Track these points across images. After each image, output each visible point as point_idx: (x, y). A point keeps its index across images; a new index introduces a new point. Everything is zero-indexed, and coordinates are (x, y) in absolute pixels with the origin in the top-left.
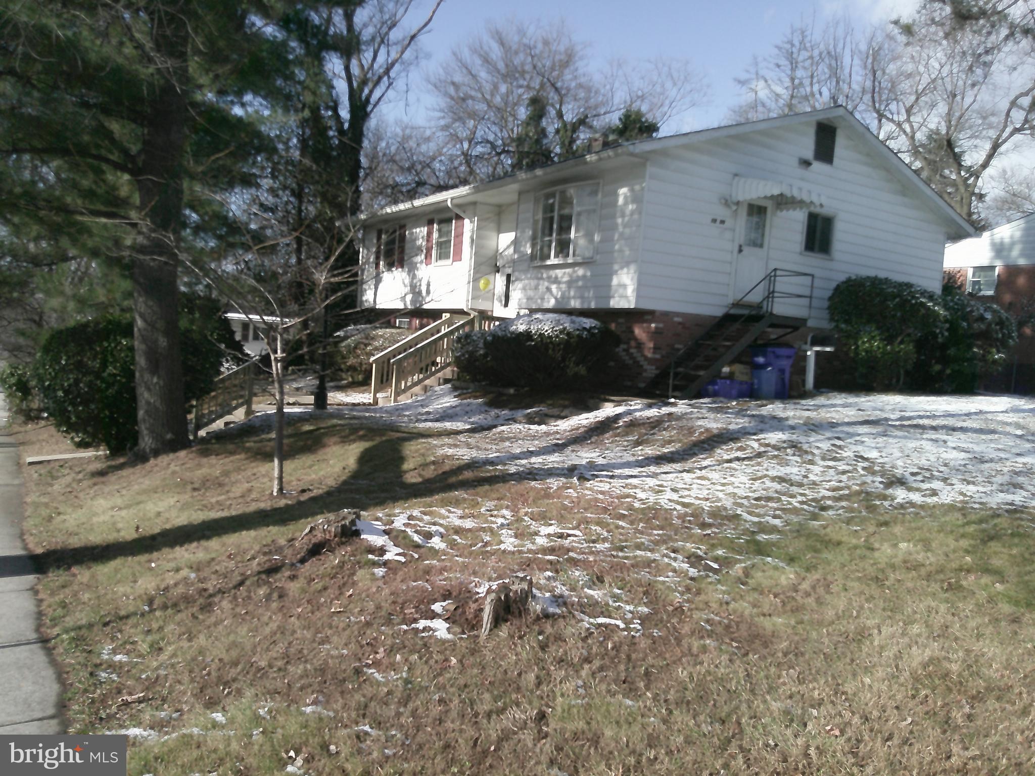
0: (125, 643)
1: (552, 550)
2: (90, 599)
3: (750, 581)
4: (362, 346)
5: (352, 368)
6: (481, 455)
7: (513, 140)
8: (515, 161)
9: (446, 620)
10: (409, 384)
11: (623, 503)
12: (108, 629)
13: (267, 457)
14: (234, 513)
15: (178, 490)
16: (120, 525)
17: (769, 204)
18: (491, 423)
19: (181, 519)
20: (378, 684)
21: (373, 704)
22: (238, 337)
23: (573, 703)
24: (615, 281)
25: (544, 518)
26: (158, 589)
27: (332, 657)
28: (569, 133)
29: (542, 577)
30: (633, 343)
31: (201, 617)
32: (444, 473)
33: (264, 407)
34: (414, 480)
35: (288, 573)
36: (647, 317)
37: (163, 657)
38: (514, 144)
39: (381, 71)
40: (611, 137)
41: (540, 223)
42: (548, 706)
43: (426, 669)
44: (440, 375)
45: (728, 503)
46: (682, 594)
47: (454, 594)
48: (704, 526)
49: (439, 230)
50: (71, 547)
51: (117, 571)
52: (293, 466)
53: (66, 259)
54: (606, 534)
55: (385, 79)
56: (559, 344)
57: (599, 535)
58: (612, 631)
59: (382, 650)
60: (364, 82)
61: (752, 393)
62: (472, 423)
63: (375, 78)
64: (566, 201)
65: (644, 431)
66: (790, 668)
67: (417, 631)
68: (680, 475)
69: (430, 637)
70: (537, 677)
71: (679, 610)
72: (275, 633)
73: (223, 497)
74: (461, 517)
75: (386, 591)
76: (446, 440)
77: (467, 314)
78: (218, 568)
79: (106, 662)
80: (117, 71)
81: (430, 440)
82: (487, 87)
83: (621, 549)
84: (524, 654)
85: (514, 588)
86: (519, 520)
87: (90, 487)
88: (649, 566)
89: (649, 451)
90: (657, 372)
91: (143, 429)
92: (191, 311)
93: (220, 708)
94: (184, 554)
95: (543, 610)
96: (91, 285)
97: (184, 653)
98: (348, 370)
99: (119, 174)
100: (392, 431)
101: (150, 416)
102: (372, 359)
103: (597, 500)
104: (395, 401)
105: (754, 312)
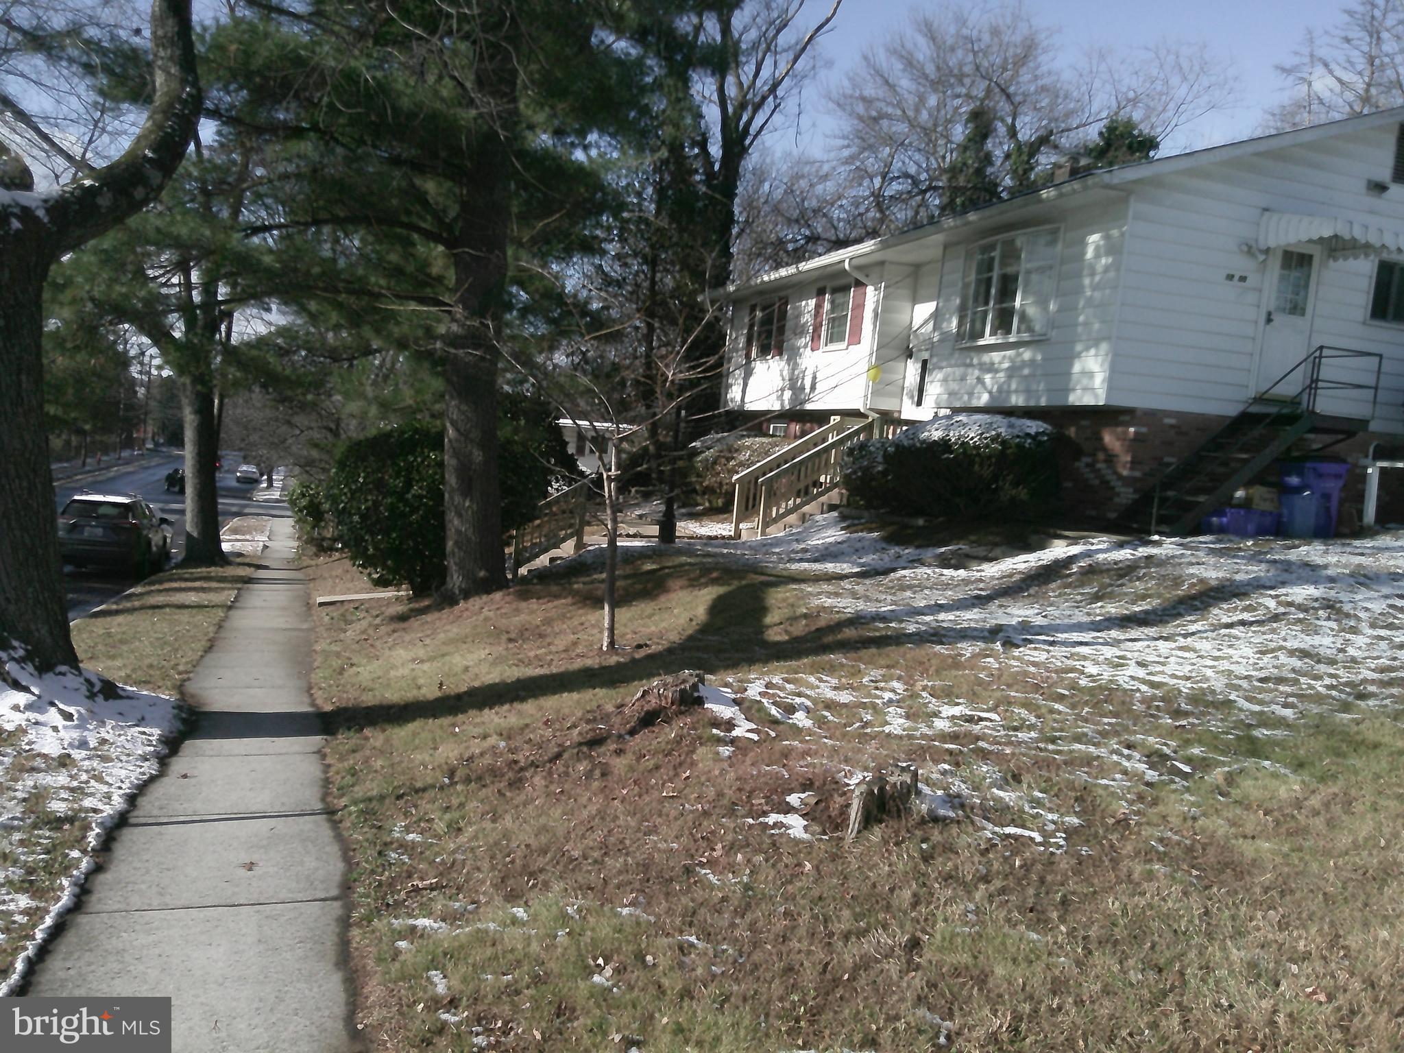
0: (420, 820)
1: (954, 737)
2: (383, 767)
3: (1233, 792)
4: (723, 461)
5: (709, 490)
6: (871, 608)
7: (944, 171)
8: (946, 200)
9: (803, 816)
10: (782, 511)
11: (1063, 679)
12: (401, 803)
13: (597, 603)
14: (555, 671)
15: (491, 640)
16: (421, 681)
17: (1316, 252)
18: (888, 565)
19: (492, 676)
20: (712, 887)
21: (703, 910)
22: (571, 450)
23: (958, 930)
24: (1077, 368)
25: (948, 696)
26: (462, 758)
27: (659, 850)
28: (1025, 158)
29: (932, 770)
30: (1101, 456)
31: (508, 794)
32: (818, 630)
33: (596, 540)
34: (778, 638)
35: (613, 747)
36: (1122, 418)
37: (462, 839)
38: (944, 178)
39: (766, 88)
40: (1083, 162)
41: (973, 286)
42: (924, 931)
43: (772, 873)
44: (823, 499)
45: (1218, 684)
46: (1131, 803)
47: (817, 784)
48: (1177, 714)
49: (832, 302)
50: (364, 705)
51: (415, 735)
52: (629, 615)
53: (368, 352)
54: (1033, 720)
55: (771, 98)
56: (989, 457)
57: (1024, 720)
58: (1023, 845)
59: (719, 846)
60: (742, 106)
61: (1280, 529)
62: (862, 565)
63: (757, 99)
64: (1011, 254)
65: (1107, 581)
66: (1270, 908)
67: (765, 826)
68: (1152, 644)
69: (781, 835)
70: (915, 895)
71: (1123, 823)
72: (594, 819)
73: (543, 650)
74: (835, 688)
75: (731, 775)
76: (825, 587)
77: (865, 416)
78: (532, 736)
79: (398, 840)
80: (434, 116)
81: (803, 586)
82: (911, 100)
83: (1053, 740)
84: (901, 866)
85: (892, 779)
86: (914, 696)
87: (389, 635)
88: (1089, 764)
89: (1112, 609)
90: (1136, 496)
91: (451, 563)
92: (515, 417)
93: (522, 903)
94: (495, 718)
95: (930, 811)
96: (397, 385)
97: (486, 836)
98: (704, 493)
99: (432, 245)
100: (756, 573)
101: (460, 548)
102: (735, 477)
103: (1026, 674)
104: (763, 533)
105: (1285, 411)
